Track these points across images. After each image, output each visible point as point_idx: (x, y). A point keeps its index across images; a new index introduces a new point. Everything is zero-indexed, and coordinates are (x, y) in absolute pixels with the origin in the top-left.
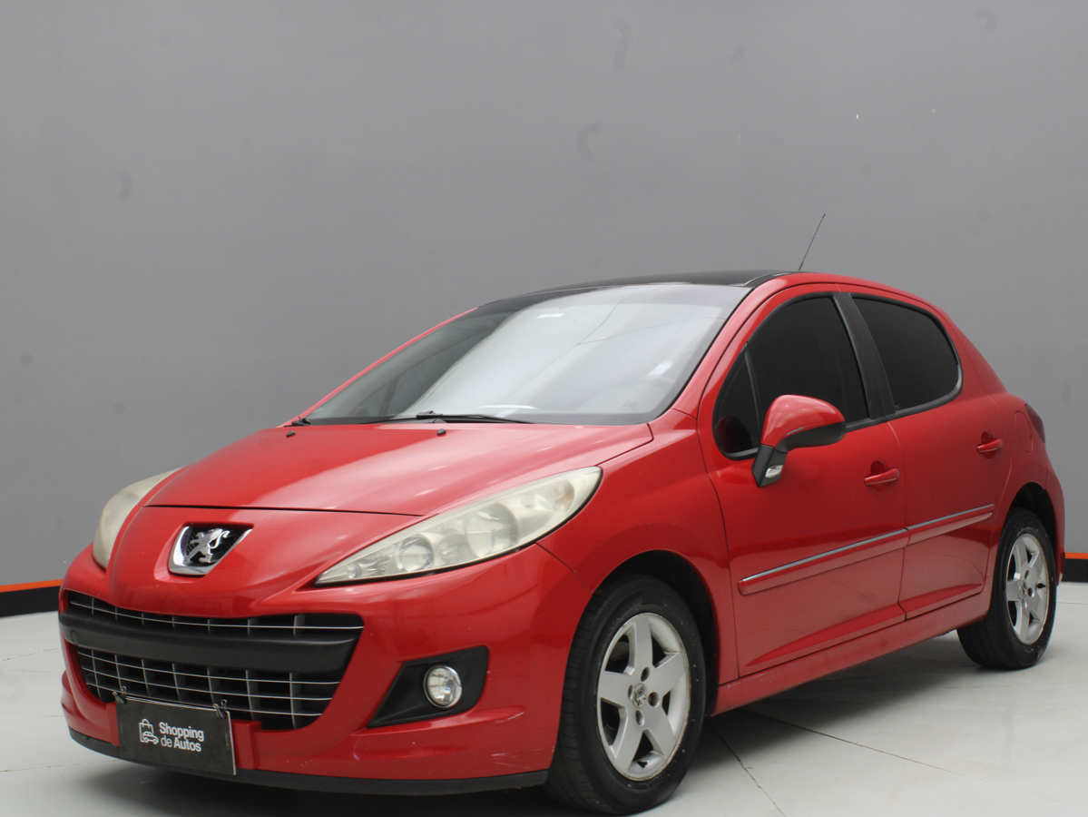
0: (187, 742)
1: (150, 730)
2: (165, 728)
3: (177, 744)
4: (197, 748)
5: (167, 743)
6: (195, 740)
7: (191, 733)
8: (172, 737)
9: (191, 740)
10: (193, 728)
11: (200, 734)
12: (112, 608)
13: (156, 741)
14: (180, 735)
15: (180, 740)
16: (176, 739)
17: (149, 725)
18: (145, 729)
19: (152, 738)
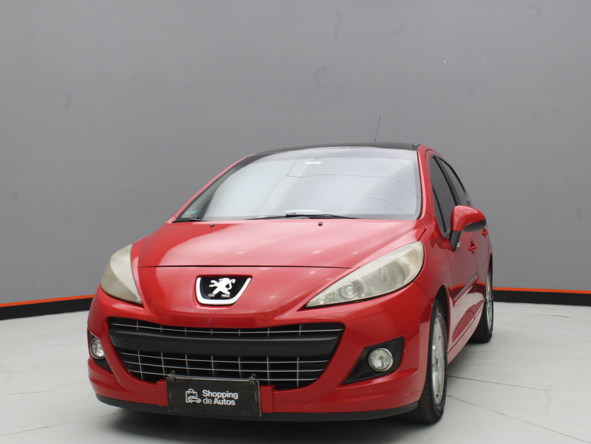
0: (225, 400)
1: (195, 395)
2: (207, 393)
3: (216, 402)
4: (233, 403)
5: (208, 402)
6: (231, 399)
7: (228, 395)
8: (213, 399)
9: (227, 399)
10: (229, 392)
11: (235, 395)
12: (158, 326)
13: (199, 401)
14: (219, 397)
15: (218, 399)
16: (216, 399)
17: (194, 392)
18: (191, 394)
19: (196, 400)
